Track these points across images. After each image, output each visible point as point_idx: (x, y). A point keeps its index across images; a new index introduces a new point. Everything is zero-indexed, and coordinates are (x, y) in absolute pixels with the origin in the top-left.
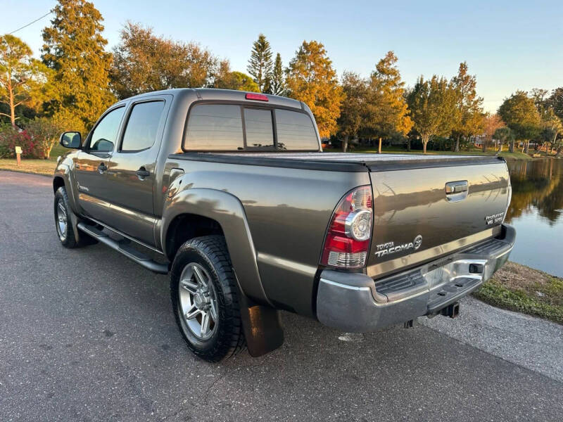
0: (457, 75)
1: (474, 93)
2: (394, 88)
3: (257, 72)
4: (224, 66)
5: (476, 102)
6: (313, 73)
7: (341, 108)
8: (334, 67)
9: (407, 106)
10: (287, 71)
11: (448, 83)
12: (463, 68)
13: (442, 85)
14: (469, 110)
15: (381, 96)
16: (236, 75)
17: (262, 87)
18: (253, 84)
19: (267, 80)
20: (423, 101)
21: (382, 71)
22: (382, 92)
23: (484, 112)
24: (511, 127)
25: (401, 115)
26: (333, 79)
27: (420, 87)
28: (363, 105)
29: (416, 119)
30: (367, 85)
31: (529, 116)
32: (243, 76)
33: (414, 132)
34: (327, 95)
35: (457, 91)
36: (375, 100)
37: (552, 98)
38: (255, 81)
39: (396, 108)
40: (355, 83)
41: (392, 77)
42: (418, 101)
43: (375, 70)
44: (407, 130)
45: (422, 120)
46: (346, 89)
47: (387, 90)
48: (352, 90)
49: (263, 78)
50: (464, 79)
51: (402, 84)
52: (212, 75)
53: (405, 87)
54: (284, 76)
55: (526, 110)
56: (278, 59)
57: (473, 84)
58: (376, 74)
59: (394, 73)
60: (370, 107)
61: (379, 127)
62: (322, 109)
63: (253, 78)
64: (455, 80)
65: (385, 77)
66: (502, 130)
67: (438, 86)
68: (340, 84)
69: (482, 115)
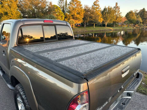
0: (115, 6)
1: (119, 11)
2: (98, 10)
3: (60, 5)
4: (51, 3)
5: (120, 14)
6: (76, 5)
7: (84, 15)
8: (81, 3)
9: (101, 14)
10: (69, 4)
11: (113, 8)
12: (117, 4)
13: (111, 9)
14: (118, 16)
15: (94, 12)
16: (54, 6)
17: (62, 9)
18: (59, 8)
19: (63, 7)
20: (106, 13)
21: (95, 5)
22: (95, 11)
23: (122, 16)
24: (129, 20)
25: (100, 17)
26: (82, 7)
27: (105, 9)
28: (90, 14)
29: (104, 18)
30: (91, 9)
31: (133, 17)
32: (56, 6)
33: (103, 22)
34: (80, 12)
35: (115, 11)
36: (93, 13)
37: (139, 12)
38: (60, 7)
39: (98, 15)
40: (87, 8)
41: (98, 6)
42: (104, 13)
43: (93, 4)
44: (101, 21)
45: (105, 18)
46: (85, 10)
47: (96, 10)
48: (87, 10)
49: (62, 6)
50: (117, 7)
51: (100, 8)
52: (47, 6)
53: (101, 9)
54: (68, 6)
55: (133, 16)
56: (66, 1)
57: (119, 9)
58: (93, 5)
59: (98, 5)
60: (92, 15)
61: (94, 20)
62: (78, 15)
63: (59, 6)
64: (114, 7)
65: (95, 6)
66: (126, 21)
67: (110, 9)
68: (83, 8)
69: (121, 17)
